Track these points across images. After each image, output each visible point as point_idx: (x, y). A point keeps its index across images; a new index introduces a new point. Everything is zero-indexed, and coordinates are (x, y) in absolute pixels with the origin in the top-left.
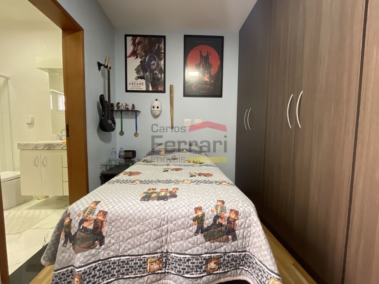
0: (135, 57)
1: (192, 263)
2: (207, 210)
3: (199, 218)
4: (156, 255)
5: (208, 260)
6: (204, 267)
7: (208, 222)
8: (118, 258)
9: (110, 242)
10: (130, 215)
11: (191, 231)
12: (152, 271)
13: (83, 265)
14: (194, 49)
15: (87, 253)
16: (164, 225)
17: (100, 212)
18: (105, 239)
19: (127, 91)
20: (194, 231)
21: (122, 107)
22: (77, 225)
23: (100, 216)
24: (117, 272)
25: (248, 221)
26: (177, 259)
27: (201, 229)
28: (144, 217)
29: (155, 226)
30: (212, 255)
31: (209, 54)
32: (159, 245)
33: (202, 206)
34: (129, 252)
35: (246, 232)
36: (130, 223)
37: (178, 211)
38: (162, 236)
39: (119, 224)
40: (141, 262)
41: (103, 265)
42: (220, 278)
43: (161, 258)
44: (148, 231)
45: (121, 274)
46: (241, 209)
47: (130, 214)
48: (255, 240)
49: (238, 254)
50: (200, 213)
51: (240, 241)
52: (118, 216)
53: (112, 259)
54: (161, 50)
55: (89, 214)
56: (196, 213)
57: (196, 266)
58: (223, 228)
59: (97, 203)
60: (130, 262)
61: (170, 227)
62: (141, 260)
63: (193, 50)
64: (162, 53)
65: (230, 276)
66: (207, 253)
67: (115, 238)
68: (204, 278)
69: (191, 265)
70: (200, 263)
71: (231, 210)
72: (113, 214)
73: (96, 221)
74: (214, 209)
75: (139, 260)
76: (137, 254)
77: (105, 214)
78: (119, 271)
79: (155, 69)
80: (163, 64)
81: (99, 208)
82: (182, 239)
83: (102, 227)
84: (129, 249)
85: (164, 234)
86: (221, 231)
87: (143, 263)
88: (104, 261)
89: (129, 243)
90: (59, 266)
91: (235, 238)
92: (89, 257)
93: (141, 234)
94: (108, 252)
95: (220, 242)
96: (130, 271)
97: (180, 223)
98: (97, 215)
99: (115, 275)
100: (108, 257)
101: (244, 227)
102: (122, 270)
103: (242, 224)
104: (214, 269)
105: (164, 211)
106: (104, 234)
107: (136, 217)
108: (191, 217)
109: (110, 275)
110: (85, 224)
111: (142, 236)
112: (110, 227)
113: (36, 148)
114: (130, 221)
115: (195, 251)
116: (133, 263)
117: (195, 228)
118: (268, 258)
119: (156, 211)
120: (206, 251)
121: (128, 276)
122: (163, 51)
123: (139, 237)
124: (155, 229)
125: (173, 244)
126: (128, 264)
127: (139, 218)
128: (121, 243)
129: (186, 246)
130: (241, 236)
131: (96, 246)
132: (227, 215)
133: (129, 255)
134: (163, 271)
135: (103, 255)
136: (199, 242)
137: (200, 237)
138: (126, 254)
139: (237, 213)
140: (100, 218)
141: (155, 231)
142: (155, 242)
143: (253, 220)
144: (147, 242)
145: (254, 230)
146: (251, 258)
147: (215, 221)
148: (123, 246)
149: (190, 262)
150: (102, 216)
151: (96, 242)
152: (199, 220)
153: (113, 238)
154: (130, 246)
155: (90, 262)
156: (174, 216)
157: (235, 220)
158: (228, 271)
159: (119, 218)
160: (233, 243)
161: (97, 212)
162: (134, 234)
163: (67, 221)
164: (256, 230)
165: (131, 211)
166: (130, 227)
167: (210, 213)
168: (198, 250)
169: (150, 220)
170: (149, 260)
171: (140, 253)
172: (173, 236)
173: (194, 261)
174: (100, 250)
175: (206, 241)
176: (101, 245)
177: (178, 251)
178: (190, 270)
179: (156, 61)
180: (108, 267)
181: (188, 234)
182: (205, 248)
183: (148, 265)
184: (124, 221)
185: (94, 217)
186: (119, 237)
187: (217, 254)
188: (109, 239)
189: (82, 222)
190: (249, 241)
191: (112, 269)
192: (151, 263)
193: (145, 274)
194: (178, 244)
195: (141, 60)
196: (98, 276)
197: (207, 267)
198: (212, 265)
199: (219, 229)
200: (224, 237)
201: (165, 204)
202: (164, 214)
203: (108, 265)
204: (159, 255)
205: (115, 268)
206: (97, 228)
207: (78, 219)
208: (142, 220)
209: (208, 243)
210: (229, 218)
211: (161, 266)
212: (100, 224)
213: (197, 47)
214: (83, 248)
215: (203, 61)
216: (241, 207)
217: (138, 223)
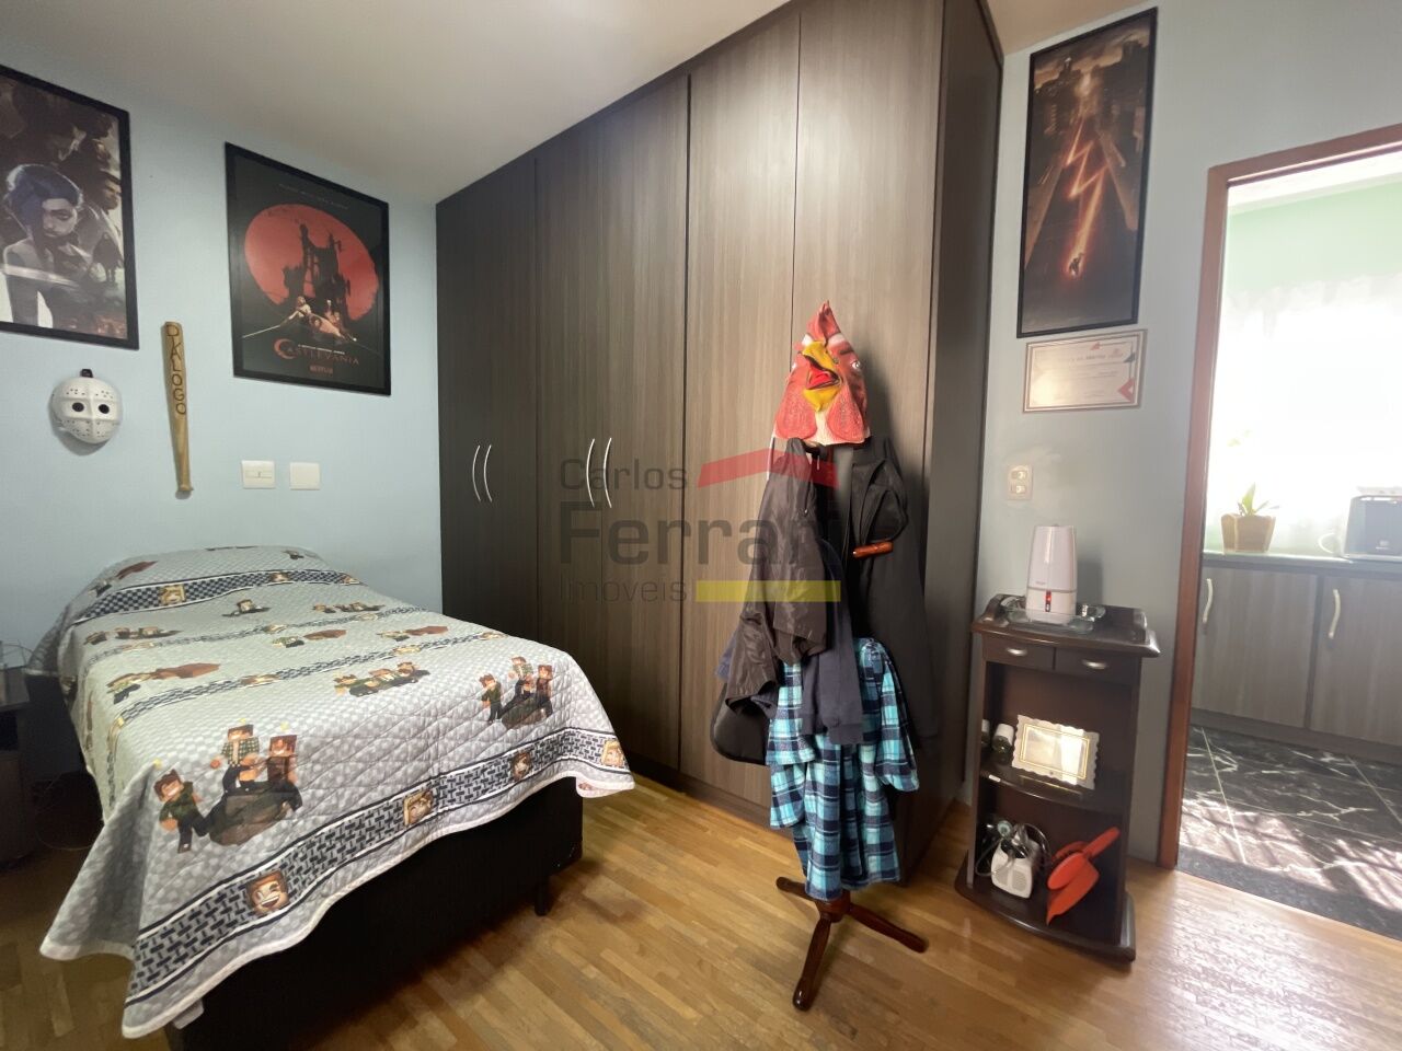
1: (489, 773)
2: (503, 677)
3: (492, 693)
4: (419, 787)
5: (514, 761)
6: (509, 773)
7: (507, 695)
8: (339, 823)
10: (356, 724)
11: (481, 720)
12: (413, 820)
13: (274, 853)
14: (272, 209)
15: (273, 830)
16: (430, 724)
17: (275, 740)
18: (301, 794)
20: (486, 718)
23: (278, 749)
24: (339, 851)
25: (566, 677)
26: (463, 777)
27: (498, 712)
28: (388, 720)
29: (413, 731)
30: (519, 749)
31: (336, 246)
32: (423, 765)
33: (491, 672)
34: (363, 801)
35: (565, 695)
36: (358, 742)
37: (451, 692)
38: (428, 747)
39: (330, 752)
40: (392, 811)
41: (308, 848)
42: (532, 786)
43: (428, 790)
44: (399, 745)
45: (349, 852)
46: (554, 662)
47: (354, 723)
48: (580, 701)
49: (555, 735)
50: (491, 685)
51: (557, 714)
52: (327, 736)
53: (325, 830)
54: (107, 165)
55: (246, 754)
56: (485, 685)
57: (497, 775)
58: (532, 699)
60: (367, 822)
61: (444, 724)
62: (391, 807)
63: (270, 214)
64: (113, 179)
65: (545, 778)
66: (510, 749)
67: (324, 785)
68: (512, 791)
69: (489, 776)
70: (503, 767)
71: (540, 667)
72: (311, 736)
73: (269, 763)
74: (514, 672)
75: (385, 809)
76: (380, 798)
77: (289, 741)
78: (344, 847)
79: (72, 238)
80: (121, 229)
82: (467, 740)
83: (287, 771)
84: (361, 796)
85: (431, 741)
86: (528, 705)
87: (395, 811)
88: (308, 840)
89: (360, 784)
90: (239, 867)
91: (549, 712)
92: (280, 837)
93: (384, 755)
94: (313, 817)
95: (528, 724)
96: (368, 838)
97: (460, 710)
98: (270, 749)
99: (335, 860)
100: (315, 828)
101: (562, 689)
102: (351, 844)
103: (558, 684)
104: (524, 772)
105: (426, 698)
106: (297, 783)
107: (370, 726)
108: (479, 694)
109: (326, 862)
110: (246, 777)
111: (387, 760)
112: (309, 765)
114: (357, 736)
115: (492, 751)
116: (373, 820)
117: (488, 711)
118: (601, 717)
119: (410, 702)
120: (509, 745)
121: (363, 852)
122: (117, 174)
123: (380, 764)
124: (414, 736)
125: (451, 754)
126: (361, 825)
127: (376, 725)
128: (340, 791)
129: (477, 748)
130: (558, 704)
131: (285, 813)
132: (535, 675)
133: (363, 808)
134: (433, 814)
136: (496, 735)
137: (498, 725)
138: (354, 808)
139: (549, 669)
140: (280, 753)
141: (414, 741)
142: (416, 763)
143: (573, 672)
144: (399, 769)
145: (576, 689)
146: (574, 735)
147: (518, 690)
148: (347, 793)
149: (486, 773)
150: (282, 747)
151: (284, 804)
152: (492, 697)
153: (319, 787)
154: (362, 790)
155: (284, 845)
156: (448, 701)
157: (548, 681)
158: (543, 770)
159: (329, 740)
160: (548, 720)
162: (370, 761)
163: (173, 791)
164: (580, 687)
165: (355, 718)
166: (359, 749)
167: (509, 680)
168: (497, 749)
169: (402, 723)
170: (407, 802)
171: (387, 794)
172: (451, 739)
173: (493, 768)
174: (294, 821)
175: (508, 729)
176: (294, 809)
177: (462, 763)
178: (488, 786)
179: (74, 202)
180: (319, 848)
181: (477, 726)
182: (508, 742)
183: (406, 812)
184: (343, 743)
185: (262, 755)
186: (334, 779)
187: (526, 746)
188: (310, 791)
189: (233, 774)
190: (568, 710)
191: (328, 850)
192: (411, 806)
193: (401, 832)
194: (461, 749)
196: (305, 869)
197: (514, 771)
198: (521, 766)
199: (526, 702)
200: (535, 714)
201: (419, 687)
202: (427, 703)
203: (318, 845)
204: (424, 785)
205: (334, 846)
206: (279, 775)
208: (379, 730)
209: (510, 733)
210: (538, 680)
211: (429, 805)
212: (282, 767)
213: (285, 206)
214: (262, 822)
215: (313, 263)
216: (553, 659)
217: (377, 737)
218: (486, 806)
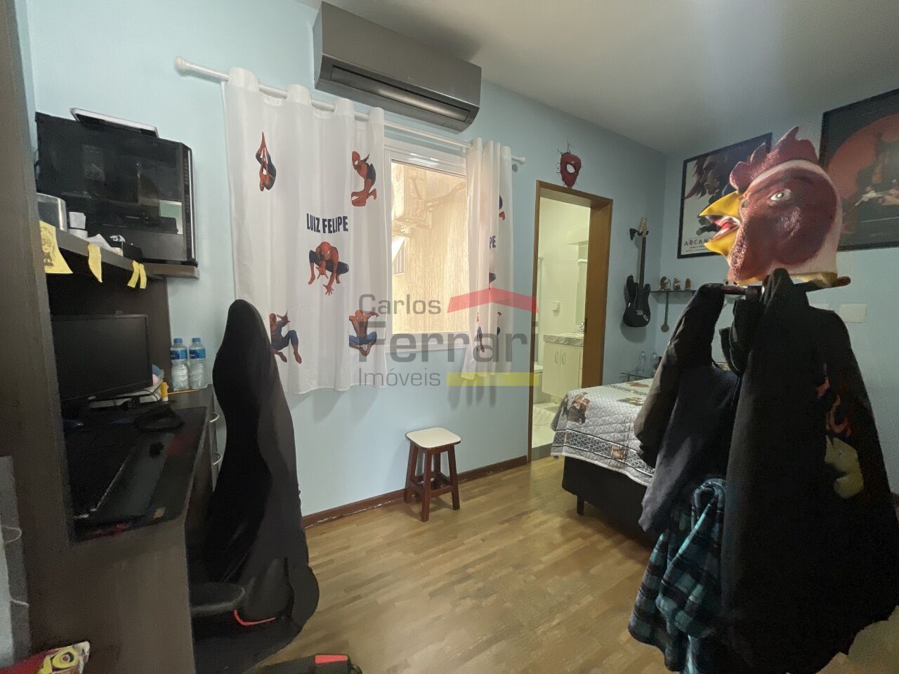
0: (700, 195)
4: (619, 446)
8: (592, 437)
9: (588, 423)
12: (614, 457)
13: (570, 429)
15: (574, 423)
17: (585, 399)
18: (586, 419)
19: (680, 256)
21: (669, 285)
22: (571, 404)
24: (590, 446)
28: (613, 412)
32: (622, 438)
34: (600, 435)
36: (603, 414)
39: (596, 411)
41: (582, 437)
43: (623, 450)
44: (615, 423)
45: (593, 449)
52: (596, 406)
53: (589, 436)
55: (579, 399)
59: (585, 393)
61: (631, 426)
62: (608, 445)
72: (593, 404)
73: (581, 405)
75: (606, 444)
76: (605, 439)
77: (588, 401)
78: (592, 446)
81: (586, 397)
83: (585, 410)
84: (600, 433)
85: (627, 430)
87: (608, 448)
88: (583, 434)
89: (601, 429)
92: (576, 426)
93: (609, 424)
94: (587, 429)
96: (599, 450)
98: (583, 401)
99: (588, 448)
100: (586, 433)
102: (594, 447)
106: (586, 416)
109: (586, 446)
110: (575, 405)
111: (610, 427)
112: (590, 412)
113: (557, 341)
114: (603, 411)
116: (602, 445)
121: (597, 454)
123: (608, 426)
125: (632, 441)
126: (598, 443)
127: (610, 411)
128: (596, 426)
131: (580, 421)
133: (600, 438)
134: (621, 461)
135: (583, 430)
138: (598, 436)
140: (585, 404)
141: (620, 425)
142: (619, 435)
144: (613, 432)
148: (597, 429)
151: (580, 419)
153: (591, 421)
154: (601, 431)
155: (575, 429)
161: (583, 399)
162: (605, 423)
163: (566, 400)
165: (605, 405)
166: (603, 416)
169: (618, 416)
170: (613, 447)
171: (608, 439)
172: (634, 434)
174: (581, 426)
176: (582, 422)
177: (635, 448)
180: (585, 440)
183: (612, 451)
184: (599, 411)
185: (581, 402)
186: (595, 422)
188: (588, 420)
189: (574, 402)
191: (588, 443)
192: (615, 450)
193: (610, 458)
194: (636, 442)
195: (711, 196)
203: (585, 438)
204: (621, 446)
205: (590, 443)
206: (582, 410)
207: (571, 400)
208: (610, 414)
211: (622, 456)
212: (584, 408)
217: (609, 416)
218: (638, 474)
